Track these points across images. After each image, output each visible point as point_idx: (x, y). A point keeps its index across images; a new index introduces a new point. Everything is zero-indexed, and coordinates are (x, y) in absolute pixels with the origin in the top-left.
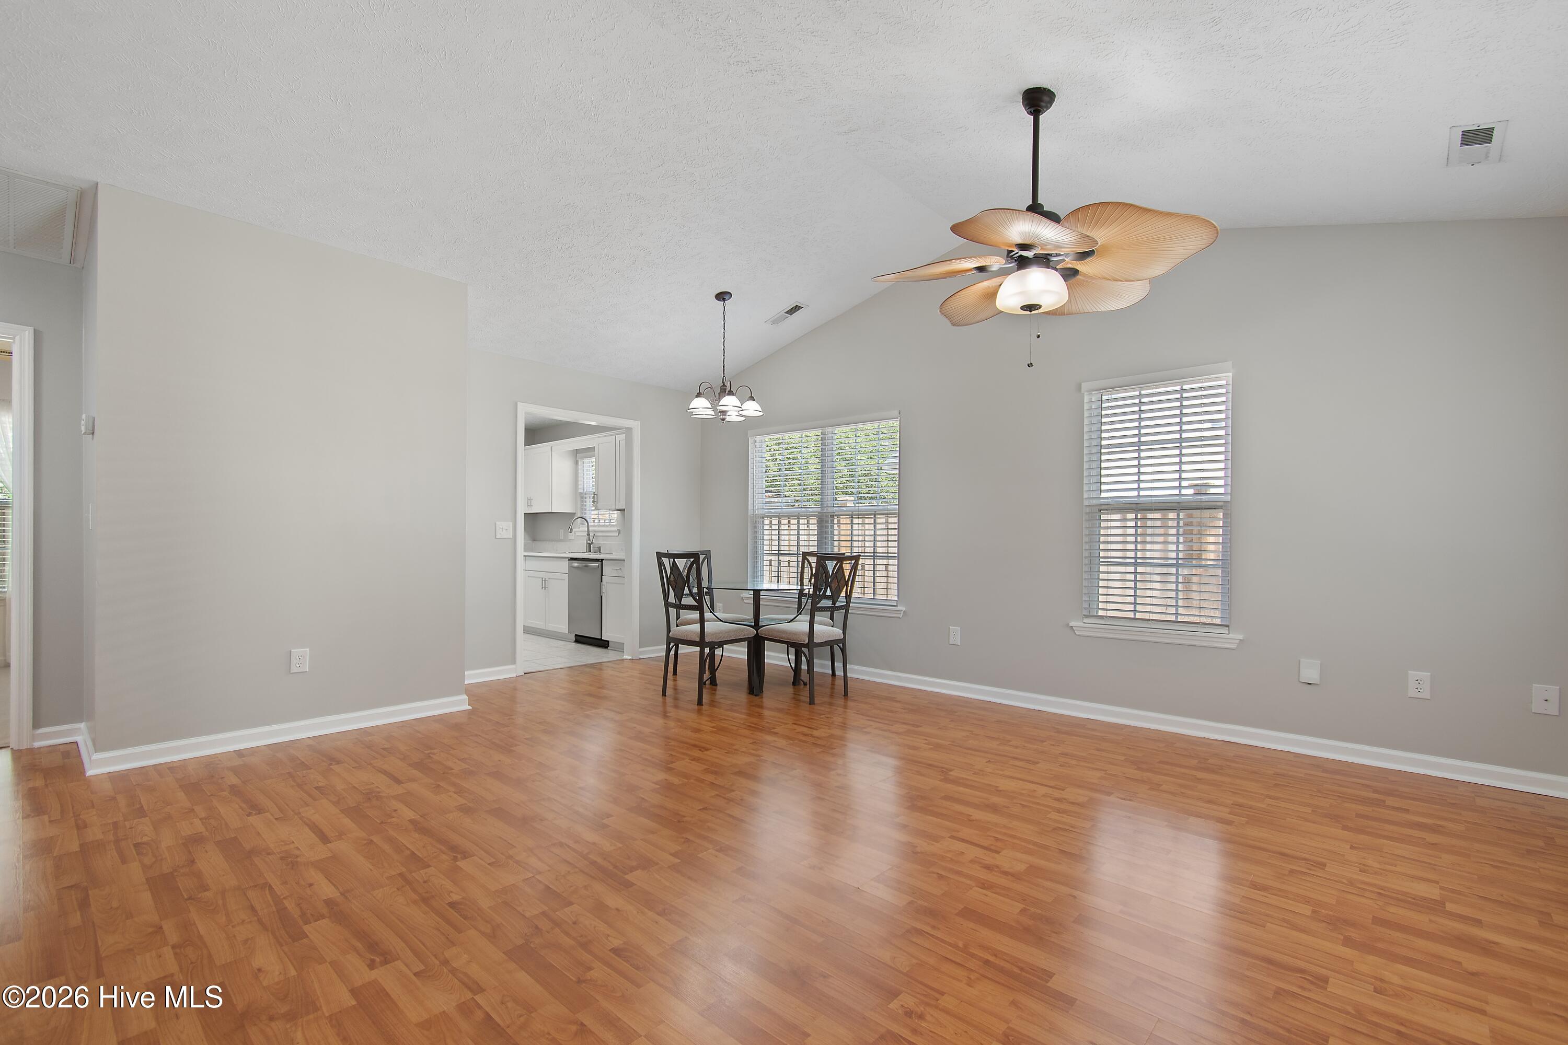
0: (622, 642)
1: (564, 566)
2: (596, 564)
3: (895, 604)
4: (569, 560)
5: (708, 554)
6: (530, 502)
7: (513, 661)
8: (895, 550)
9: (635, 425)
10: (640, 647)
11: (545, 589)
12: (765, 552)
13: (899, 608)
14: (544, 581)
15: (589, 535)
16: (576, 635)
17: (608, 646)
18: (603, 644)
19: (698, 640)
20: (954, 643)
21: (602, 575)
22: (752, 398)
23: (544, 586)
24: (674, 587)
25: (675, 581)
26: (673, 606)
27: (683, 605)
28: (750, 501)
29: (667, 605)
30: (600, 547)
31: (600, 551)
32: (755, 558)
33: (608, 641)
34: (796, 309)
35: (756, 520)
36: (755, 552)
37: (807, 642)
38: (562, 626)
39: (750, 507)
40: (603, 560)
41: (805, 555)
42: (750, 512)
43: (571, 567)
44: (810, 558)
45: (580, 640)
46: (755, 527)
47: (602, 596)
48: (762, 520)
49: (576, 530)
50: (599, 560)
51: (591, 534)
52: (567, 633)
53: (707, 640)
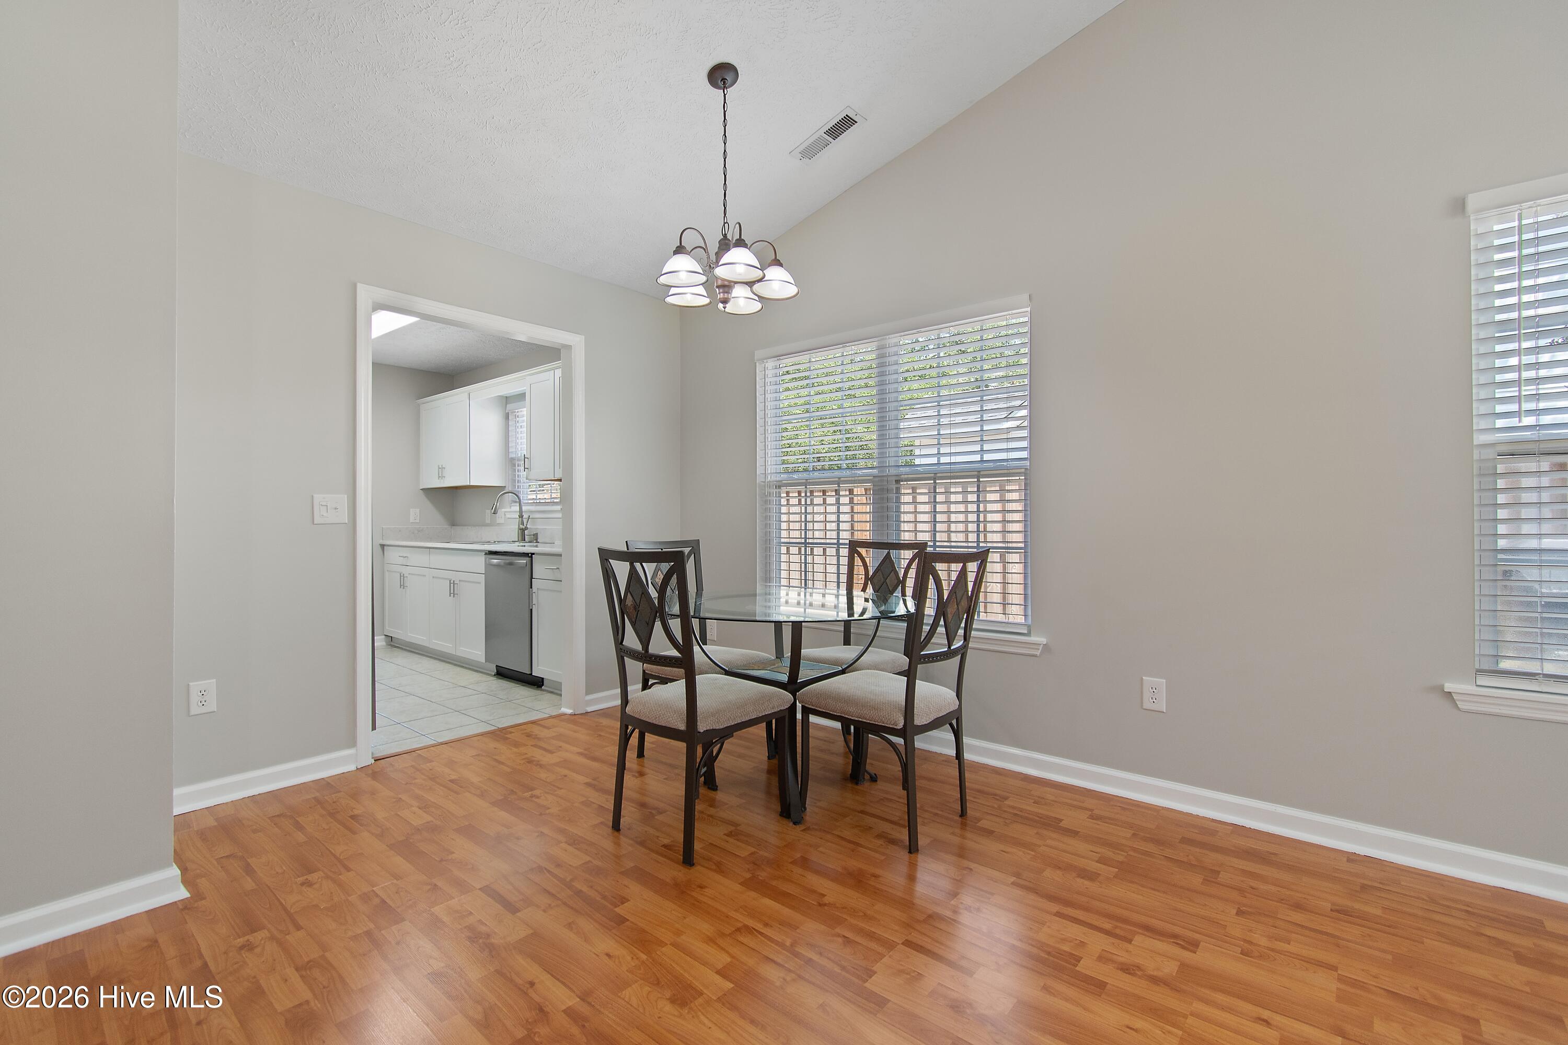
0: (560, 681)
1: (479, 563)
2: (523, 561)
3: (1026, 632)
4: (486, 554)
5: (695, 546)
6: (442, 473)
7: (352, 742)
8: (1019, 537)
9: (576, 341)
10: (588, 692)
11: (454, 597)
12: (783, 540)
13: (1033, 639)
14: (452, 585)
15: (521, 516)
16: (496, 666)
17: (543, 685)
18: (537, 683)
19: (682, 726)
20: (1154, 707)
21: (532, 578)
22: (777, 262)
23: (452, 592)
24: (634, 620)
25: (636, 607)
26: (634, 655)
27: (652, 655)
28: (760, 462)
29: (622, 652)
30: (537, 534)
31: (536, 540)
32: (767, 549)
33: (543, 679)
34: (847, 123)
35: (769, 490)
36: (767, 541)
37: (900, 725)
38: (477, 652)
39: (760, 470)
40: (534, 554)
41: (854, 546)
42: (760, 479)
43: (488, 565)
44: (863, 551)
45: (502, 673)
46: (766, 502)
47: (532, 610)
48: (778, 490)
49: (505, 510)
50: (528, 554)
51: (525, 516)
52: (484, 662)
53: (702, 727)
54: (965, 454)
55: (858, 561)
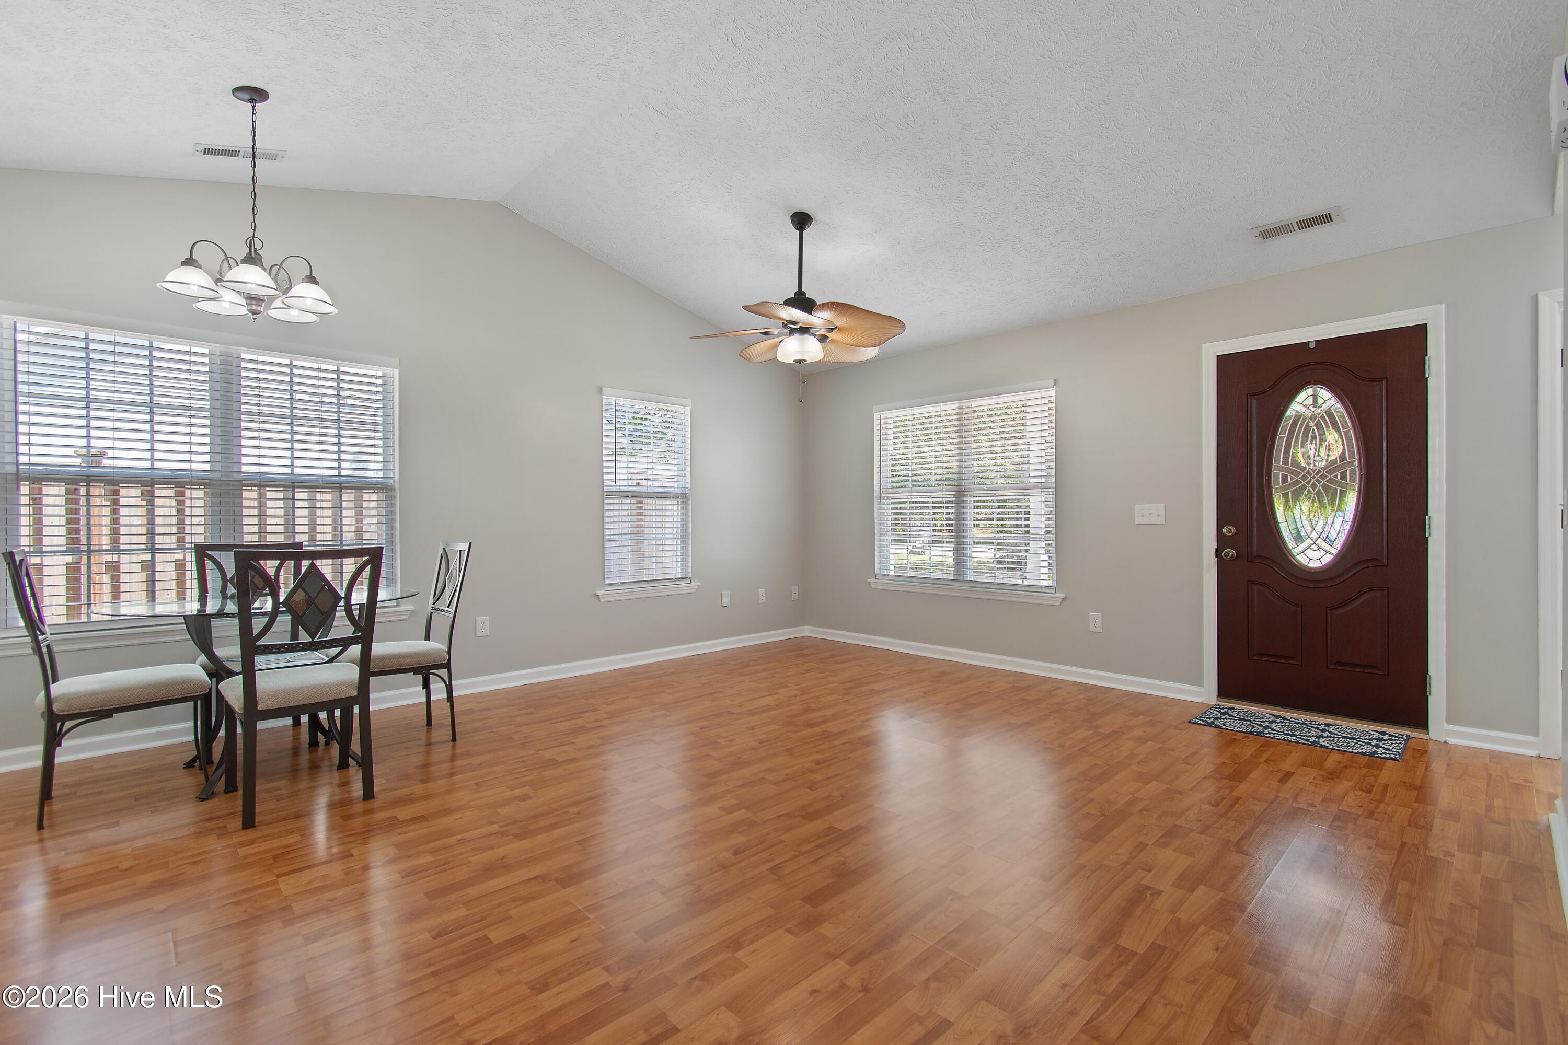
3: (396, 604)
13: (403, 608)
20: (482, 634)
44: (214, 554)
54: (327, 469)
55: (209, 564)
